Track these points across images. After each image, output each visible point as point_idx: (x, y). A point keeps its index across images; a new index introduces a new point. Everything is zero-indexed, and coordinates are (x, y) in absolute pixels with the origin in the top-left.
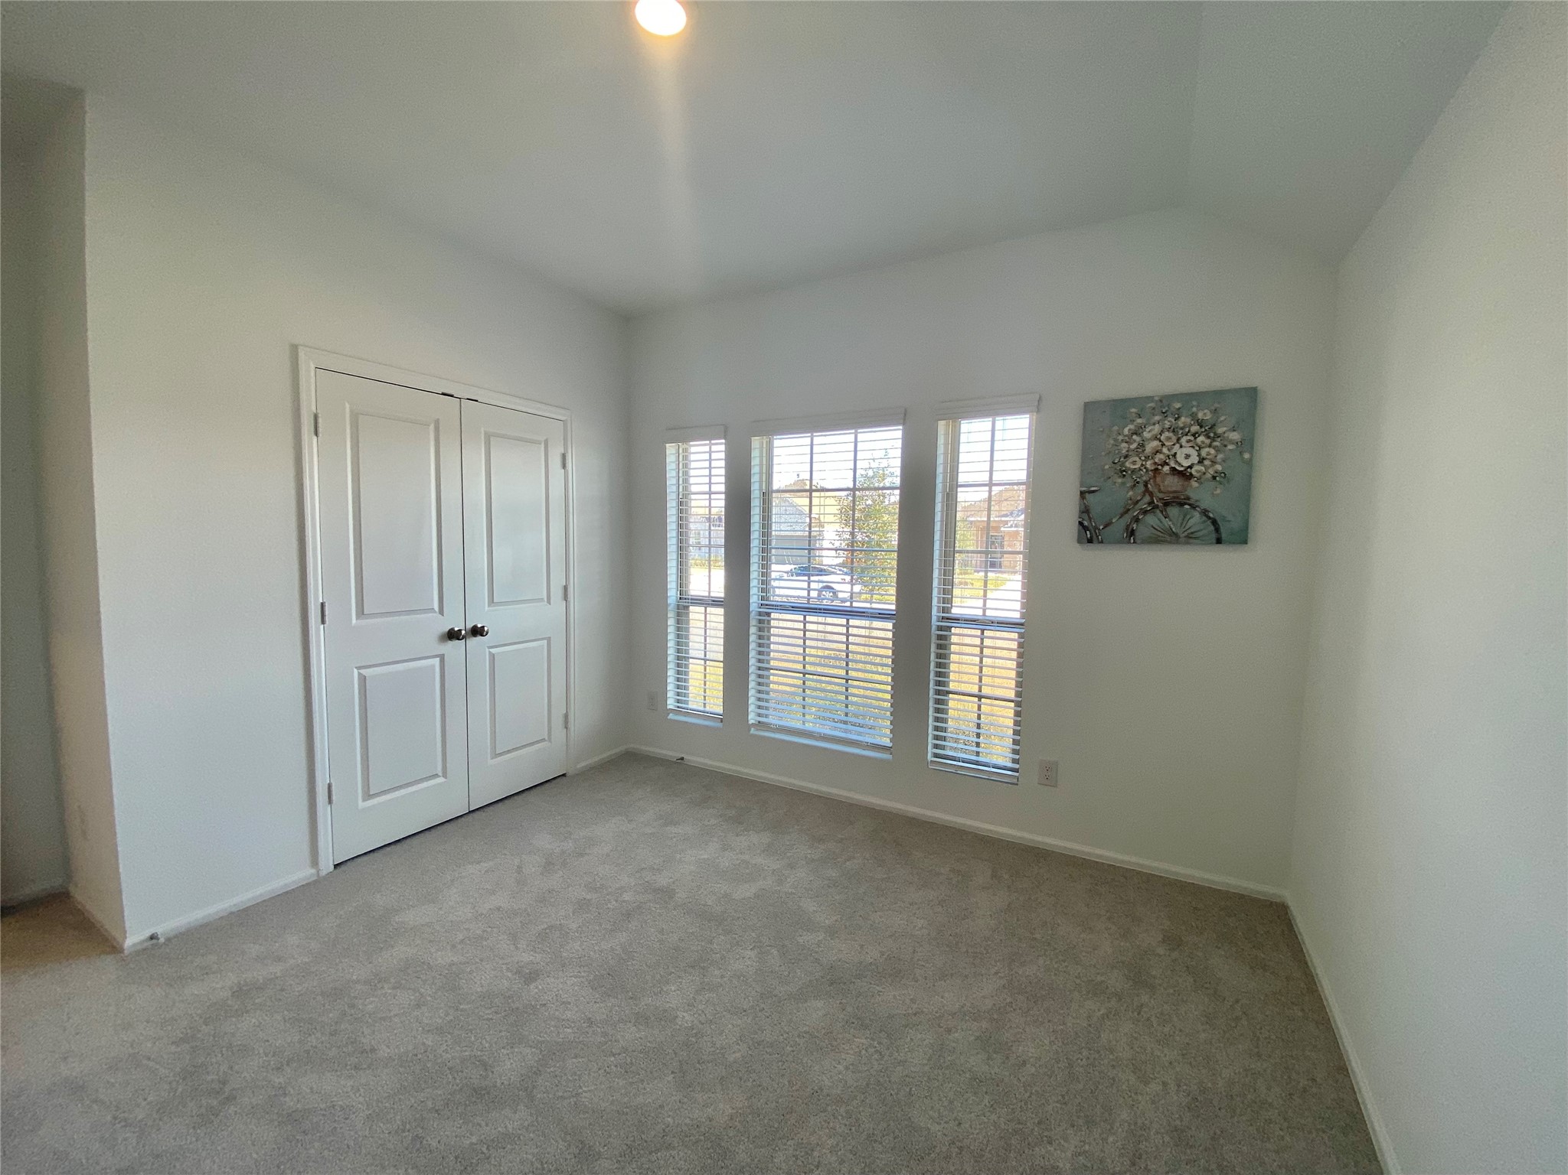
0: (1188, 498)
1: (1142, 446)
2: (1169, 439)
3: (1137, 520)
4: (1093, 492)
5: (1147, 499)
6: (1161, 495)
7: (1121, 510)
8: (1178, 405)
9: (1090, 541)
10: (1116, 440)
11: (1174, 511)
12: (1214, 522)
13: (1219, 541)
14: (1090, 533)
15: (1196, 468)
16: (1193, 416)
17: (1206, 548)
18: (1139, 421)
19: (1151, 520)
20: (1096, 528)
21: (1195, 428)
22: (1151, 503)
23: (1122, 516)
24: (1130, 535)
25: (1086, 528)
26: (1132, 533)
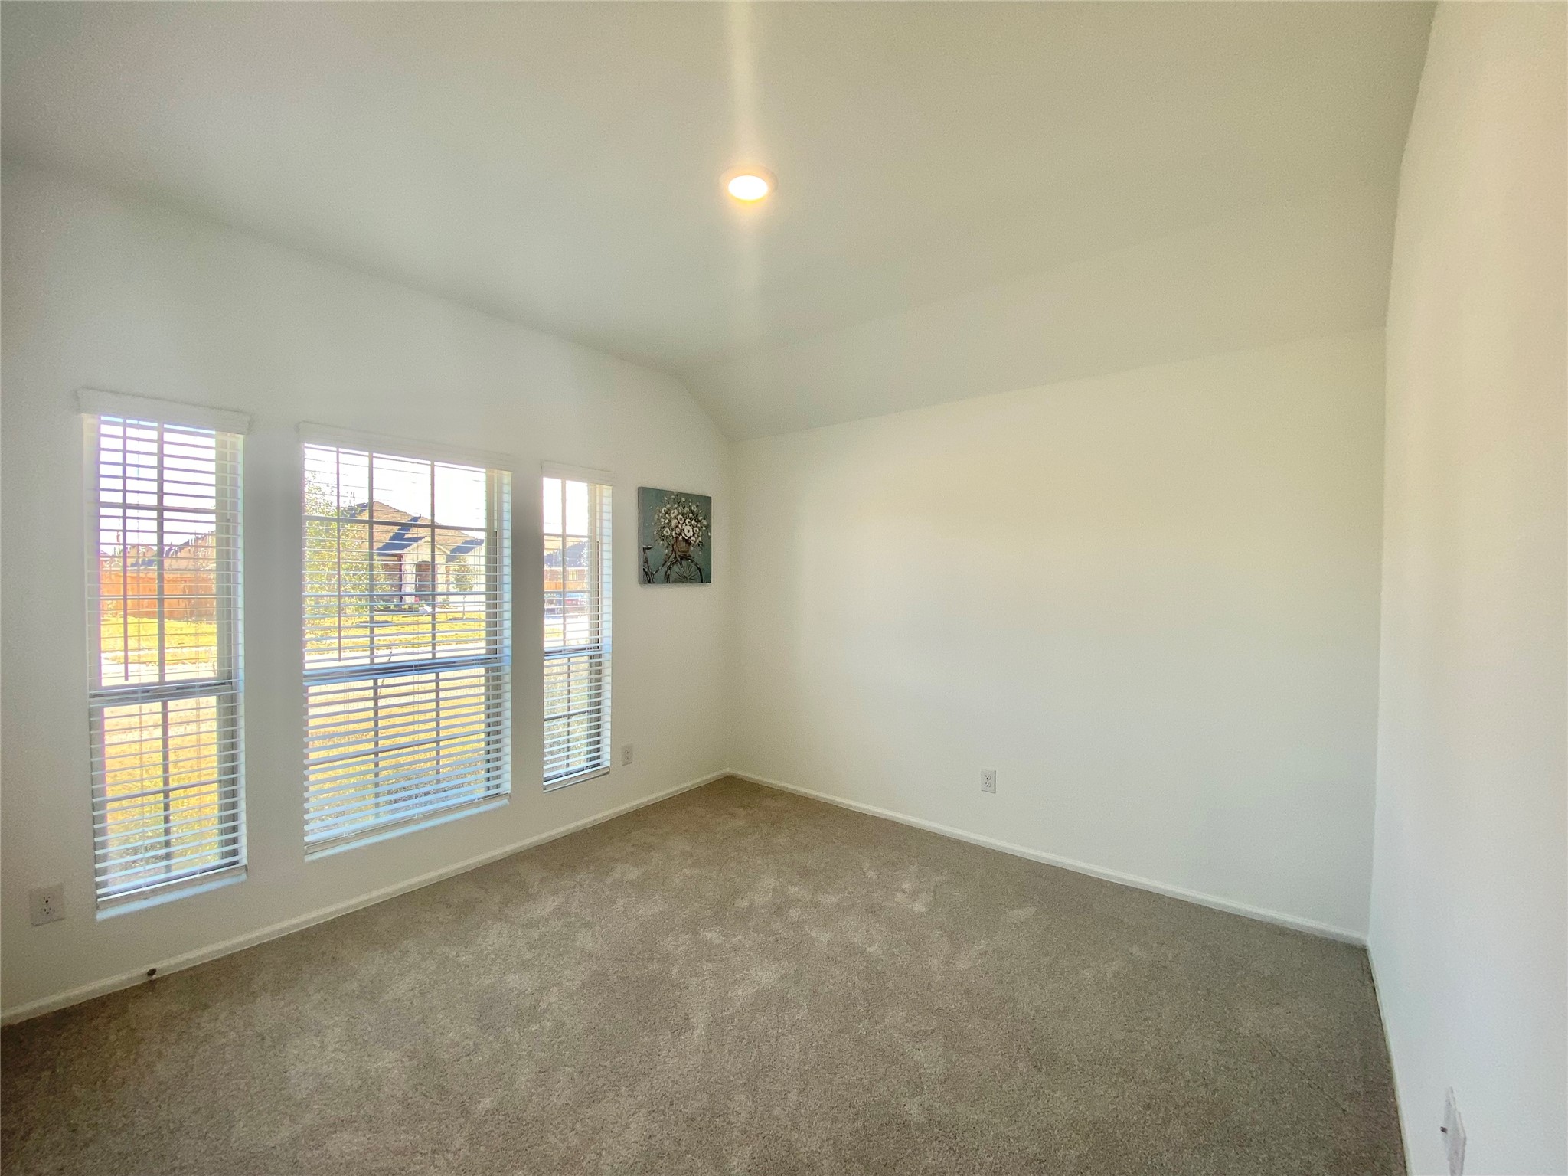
0: (690, 556)
1: (670, 521)
2: (681, 519)
3: (670, 568)
4: (650, 548)
5: (673, 555)
6: (679, 553)
7: (663, 563)
8: (684, 500)
9: (649, 582)
10: (659, 516)
11: (684, 563)
12: (700, 570)
13: (702, 582)
14: (648, 577)
15: (692, 538)
16: (690, 507)
17: (695, 584)
18: (668, 505)
19: (675, 568)
20: (652, 573)
21: (691, 515)
22: (675, 558)
23: (663, 565)
24: (667, 579)
25: (647, 573)
26: (668, 577)
